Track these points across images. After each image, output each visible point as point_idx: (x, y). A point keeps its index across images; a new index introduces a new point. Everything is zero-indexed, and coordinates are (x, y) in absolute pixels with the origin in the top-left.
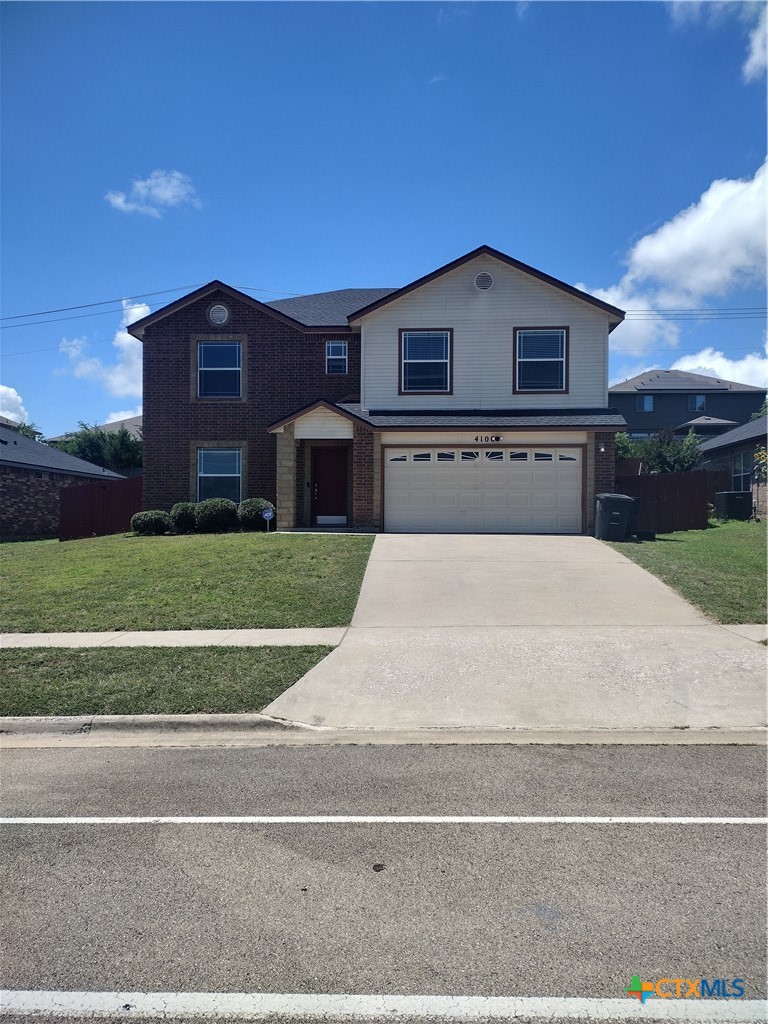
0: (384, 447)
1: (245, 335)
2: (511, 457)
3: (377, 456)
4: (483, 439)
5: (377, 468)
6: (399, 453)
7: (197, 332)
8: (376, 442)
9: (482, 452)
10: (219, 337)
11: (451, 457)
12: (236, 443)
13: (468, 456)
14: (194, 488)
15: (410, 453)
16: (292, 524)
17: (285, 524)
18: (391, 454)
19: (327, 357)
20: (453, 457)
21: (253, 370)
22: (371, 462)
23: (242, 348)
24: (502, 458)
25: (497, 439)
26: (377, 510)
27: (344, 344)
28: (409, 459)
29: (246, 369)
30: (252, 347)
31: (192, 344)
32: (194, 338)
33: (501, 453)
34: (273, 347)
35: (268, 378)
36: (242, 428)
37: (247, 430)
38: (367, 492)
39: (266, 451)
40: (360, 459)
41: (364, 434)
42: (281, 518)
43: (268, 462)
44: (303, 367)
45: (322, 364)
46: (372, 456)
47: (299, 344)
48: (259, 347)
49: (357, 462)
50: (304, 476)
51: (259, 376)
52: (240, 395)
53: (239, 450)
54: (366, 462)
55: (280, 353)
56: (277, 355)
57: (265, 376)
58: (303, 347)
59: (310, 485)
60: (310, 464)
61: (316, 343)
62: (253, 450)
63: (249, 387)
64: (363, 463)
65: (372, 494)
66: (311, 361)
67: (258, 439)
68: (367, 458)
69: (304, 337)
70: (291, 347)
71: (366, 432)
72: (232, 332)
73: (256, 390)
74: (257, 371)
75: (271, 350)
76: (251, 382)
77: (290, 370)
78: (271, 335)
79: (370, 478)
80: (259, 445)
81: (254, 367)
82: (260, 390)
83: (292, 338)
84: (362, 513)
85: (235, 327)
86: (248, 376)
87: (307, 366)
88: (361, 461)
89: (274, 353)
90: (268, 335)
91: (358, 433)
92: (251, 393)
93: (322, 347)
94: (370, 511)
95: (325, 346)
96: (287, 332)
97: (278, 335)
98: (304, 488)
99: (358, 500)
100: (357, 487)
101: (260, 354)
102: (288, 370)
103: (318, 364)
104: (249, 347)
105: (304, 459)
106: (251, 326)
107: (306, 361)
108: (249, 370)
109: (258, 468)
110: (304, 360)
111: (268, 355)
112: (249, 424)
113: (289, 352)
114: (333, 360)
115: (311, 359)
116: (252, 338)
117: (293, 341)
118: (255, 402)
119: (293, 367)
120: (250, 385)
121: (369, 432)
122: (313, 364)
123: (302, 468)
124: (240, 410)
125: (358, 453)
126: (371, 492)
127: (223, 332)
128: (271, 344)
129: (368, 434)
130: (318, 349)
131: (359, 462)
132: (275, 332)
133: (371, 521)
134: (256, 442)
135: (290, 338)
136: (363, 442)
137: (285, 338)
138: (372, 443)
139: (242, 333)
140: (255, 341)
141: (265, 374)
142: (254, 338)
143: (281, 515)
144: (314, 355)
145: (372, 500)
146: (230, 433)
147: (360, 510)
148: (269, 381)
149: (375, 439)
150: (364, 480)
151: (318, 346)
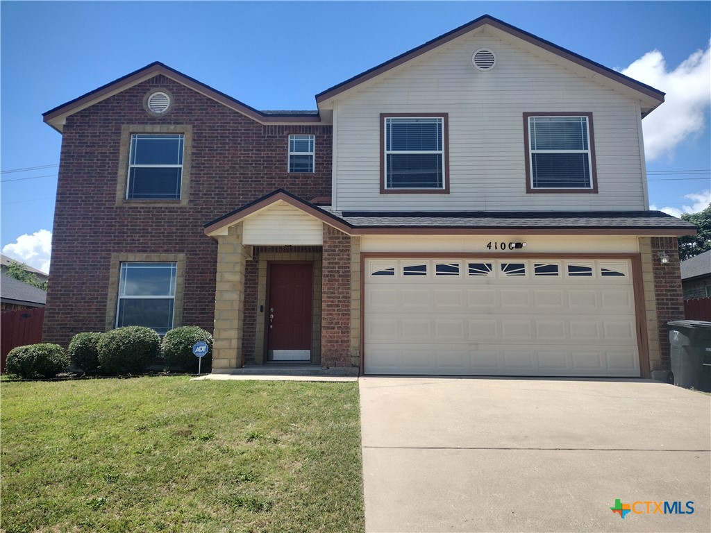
0: (365, 255)
1: (190, 127)
2: (537, 270)
3: (355, 267)
4: (499, 246)
5: (355, 284)
6: (384, 265)
7: (131, 122)
8: (353, 249)
9: (496, 264)
10: (157, 128)
11: (454, 270)
12: (171, 257)
13: (477, 269)
14: (112, 314)
15: (399, 265)
16: (234, 362)
17: (224, 362)
18: (373, 265)
19: (290, 153)
20: (457, 270)
21: (197, 167)
22: (347, 276)
23: (186, 142)
24: (523, 271)
25: (519, 245)
26: (354, 342)
27: (311, 139)
28: (399, 271)
29: (189, 166)
30: (198, 139)
31: (124, 136)
32: (126, 129)
33: (522, 266)
34: (224, 140)
35: (216, 177)
36: (179, 236)
37: (186, 240)
38: (341, 316)
39: (209, 267)
40: (332, 272)
41: (338, 238)
42: (219, 353)
43: (210, 280)
44: (260, 164)
45: (283, 161)
46: (349, 267)
47: (256, 137)
48: (206, 140)
49: (327, 276)
50: (256, 298)
51: (204, 174)
52: (179, 196)
53: (174, 265)
54: (340, 276)
55: (232, 147)
56: (228, 150)
57: (212, 174)
58: (260, 140)
59: (264, 309)
60: (265, 282)
61: (276, 137)
62: (192, 265)
63: (191, 187)
64: (336, 277)
65: (348, 319)
66: (269, 157)
67: (200, 251)
68: (341, 270)
69: (262, 128)
70: (246, 140)
71: (340, 235)
72: (174, 123)
73: (199, 191)
74: (202, 168)
75: (221, 144)
76: (194, 181)
77: (244, 168)
78: (221, 126)
79: (346, 297)
80: (200, 258)
81: (198, 164)
82: (205, 192)
83: (247, 130)
84: (334, 346)
85: (178, 116)
86: (191, 174)
87: (265, 163)
88: (333, 274)
89: (224, 147)
90: (218, 126)
91: (330, 238)
92: (194, 194)
93: (284, 140)
94: (345, 344)
95: (288, 140)
96: (241, 123)
97: (230, 126)
98: (255, 313)
99: (328, 328)
100: (328, 310)
101: (207, 149)
102: (241, 167)
103: (278, 161)
104: (194, 140)
105: (258, 276)
106: (198, 116)
107: (263, 157)
108: (192, 167)
109: (197, 287)
110: (262, 155)
111: (216, 150)
112: (189, 233)
113: (243, 147)
114: (297, 157)
115: (270, 155)
116: (197, 130)
117: (248, 134)
118: (197, 205)
119: (247, 164)
120: (193, 185)
121: (344, 235)
122: (272, 161)
123: (255, 287)
124: (178, 215)
125: (329, 263)
126: (347, 317)
127: (163, 123)
128: (221, 137)
129: (343, 238)
130: (279, 144)
131: (331, 276)
132: (227, 123)
133: (347, 358)
134: (196, 254)
135: (245, 130)
136: (337, 249)
137: (239, 130)
138: (349, 250)
139: (187, 123)
140: (202, 133)
141: (212, 172)
142: (200, 130)
143: (219, 350)
144: (274, 150)
145: (348, 328)
146: (163, 244)
147: (331, 342)
148: (216, 181)
149: (353, 242)
150: (337, 300)
151: (279, 140)
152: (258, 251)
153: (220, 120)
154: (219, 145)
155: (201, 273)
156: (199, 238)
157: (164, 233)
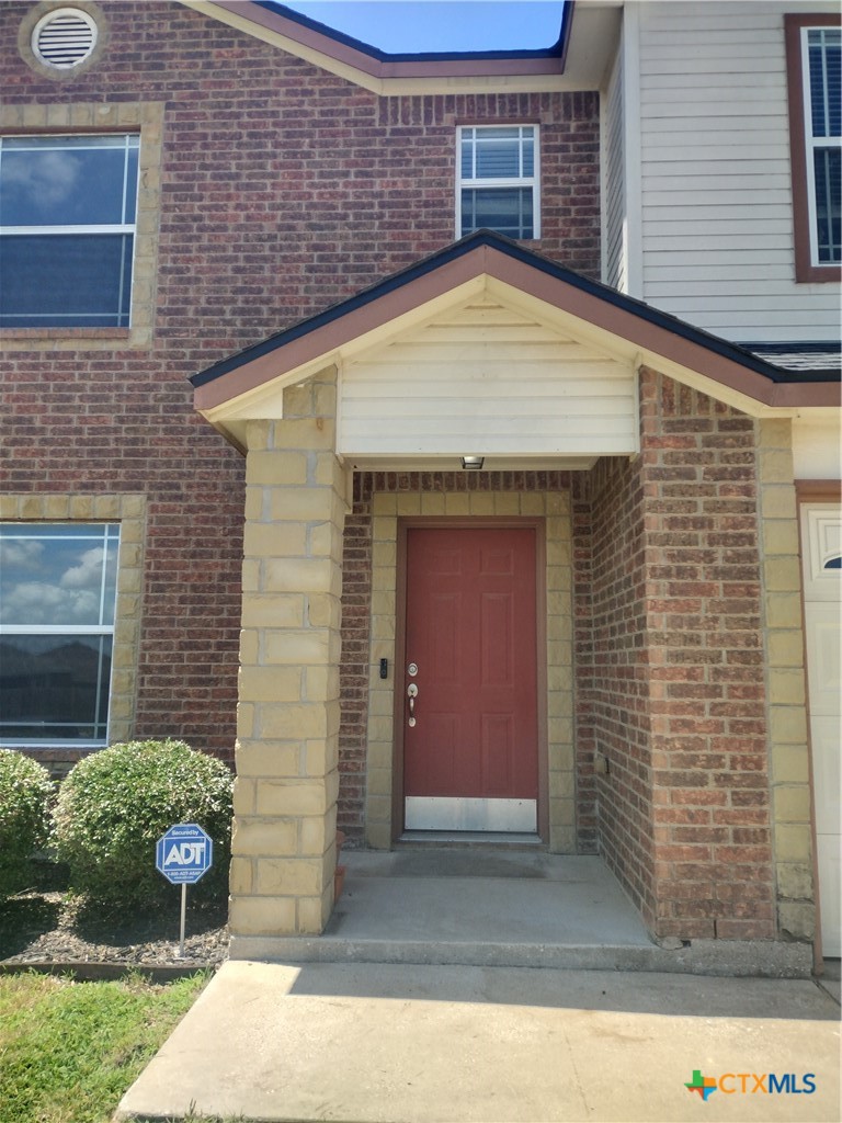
0: (809, 492)
1: (156, 109)
3: (777, 539)
5: (778, 607)
8: (767, 468)
10: (60, 116)
12: (101, 504)
16: (314, 912)
17: (273, 912)
19: (461, 183)
21: (178, 228)
22: (744, 573)
23: (145, 150)
26: (788, 841)
27: (527, 138)
29: (153, 224)
30: (180, 143)
34: (260, 145)
35: (236, 259)
36: (127, 442)
37: (146, 453)
38: (727, 734)
39: (219, 536)
40: (684, 557)
41: (703, 425)
42: (254, 875)
43: (223, 577)
44: (371, 217)
45: (442, 203)
46: (751, 539)
47: (356, 133)
48: (205, 146)
49: (667, 573)
50: (366, 635)
51: (201, 249)
52: (125, 322)
53: (114, 531)
54: (717, 573)
55: (282, 166)
56: (273, 176)
57: (224, 249)
58: (369, 143)
59: (391, 671)
60: (391, 585)
61: (419, 131)
62: (166, 531)
63: (162, 290)
64: (701, 579)
65: (760, 745)
66: (398, 193)
67: (189, 486)
68: (720, 551)
69: (376, 106)
70: (326, 145)
71: (713, 416)
72: (111, 99)
73: (187, 301)
74: (195, 233)
75: (250, 156)
76: (170, 271)
77: (321, 228)
78: (251, 104)
79: (744, 657)
80: (190, 510)
81: (182, 219)
82: (203, 304)
83: (331, 113)
84: (706, 855)
85: (121, 78)
86: (162, 250)
87: (386, 211)
88: (688, 564)
89: (261, 166)
90: (241, 104)
91: (671, 426)
92: (169, 312)
93: (442, 142)
94: (751, 848)
95: (454, 141)
96: (311, 93)
97: (279, 104)
98: (364, 682)
99: (678, 780)
100: (676, 709)
101: (209, 173)
102: (312, 227)
103: (426, 204)
104: (170, 147)
105: (368, 565)
106: (181, 75)
107: (381, 195)
108: (165, 229)
109: (182, 600)
110: (377, 189)
111: (237, 176)
112: (155, 430)
113: (319, 165)
114: (483, 193)
115: (400, 188)
116: (179, 116)
117: (332, 124)
118: (181, 344)
119: (332, 217)
120: (167, 285)
121: (728, 416)
122: (406, 205)
123: (361, 601)
124: (123, 377)
125: (673, 523)
126: (754, 736)
127: (77, 99)
128: (251, 135)
129: (723, 426)
130: (429, 151)
131: (680, 572)
132: (268, 93)
133: (762, 904)
134: (179, 498)
135: (323, 113)
136: (700, 469)
137: (305, 114)
138: (748, 473)
139: (147, 98)
140: (192, 127)
141: (223, 243)
142: (188, 116)
143: (253, 860)
144: (416, 173)
145: (760, 781)
146: (80, 465)
147: (691, 836)
148: (238, 270)
149: (762, 443)
150: (707, 667)
151: (427, 142)
152: (369, 487)
153: (247, 84)
154: (245, 161)
155: (194, 555)
156: (186, 446)
157: (79, 431)
